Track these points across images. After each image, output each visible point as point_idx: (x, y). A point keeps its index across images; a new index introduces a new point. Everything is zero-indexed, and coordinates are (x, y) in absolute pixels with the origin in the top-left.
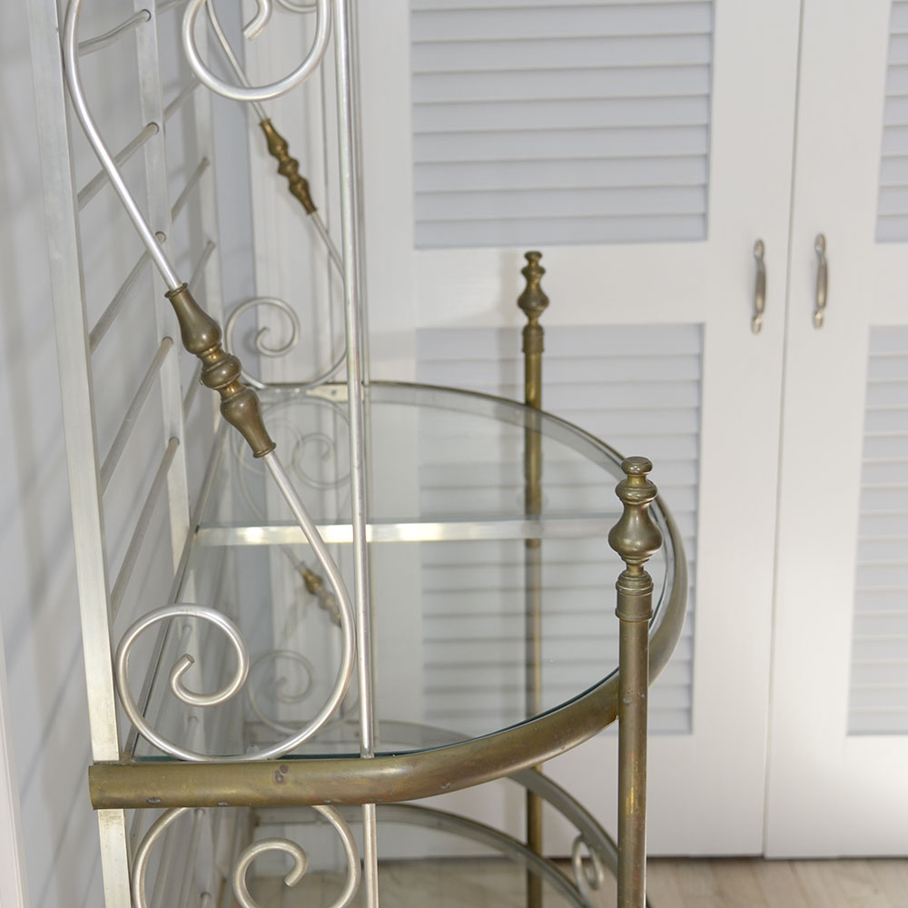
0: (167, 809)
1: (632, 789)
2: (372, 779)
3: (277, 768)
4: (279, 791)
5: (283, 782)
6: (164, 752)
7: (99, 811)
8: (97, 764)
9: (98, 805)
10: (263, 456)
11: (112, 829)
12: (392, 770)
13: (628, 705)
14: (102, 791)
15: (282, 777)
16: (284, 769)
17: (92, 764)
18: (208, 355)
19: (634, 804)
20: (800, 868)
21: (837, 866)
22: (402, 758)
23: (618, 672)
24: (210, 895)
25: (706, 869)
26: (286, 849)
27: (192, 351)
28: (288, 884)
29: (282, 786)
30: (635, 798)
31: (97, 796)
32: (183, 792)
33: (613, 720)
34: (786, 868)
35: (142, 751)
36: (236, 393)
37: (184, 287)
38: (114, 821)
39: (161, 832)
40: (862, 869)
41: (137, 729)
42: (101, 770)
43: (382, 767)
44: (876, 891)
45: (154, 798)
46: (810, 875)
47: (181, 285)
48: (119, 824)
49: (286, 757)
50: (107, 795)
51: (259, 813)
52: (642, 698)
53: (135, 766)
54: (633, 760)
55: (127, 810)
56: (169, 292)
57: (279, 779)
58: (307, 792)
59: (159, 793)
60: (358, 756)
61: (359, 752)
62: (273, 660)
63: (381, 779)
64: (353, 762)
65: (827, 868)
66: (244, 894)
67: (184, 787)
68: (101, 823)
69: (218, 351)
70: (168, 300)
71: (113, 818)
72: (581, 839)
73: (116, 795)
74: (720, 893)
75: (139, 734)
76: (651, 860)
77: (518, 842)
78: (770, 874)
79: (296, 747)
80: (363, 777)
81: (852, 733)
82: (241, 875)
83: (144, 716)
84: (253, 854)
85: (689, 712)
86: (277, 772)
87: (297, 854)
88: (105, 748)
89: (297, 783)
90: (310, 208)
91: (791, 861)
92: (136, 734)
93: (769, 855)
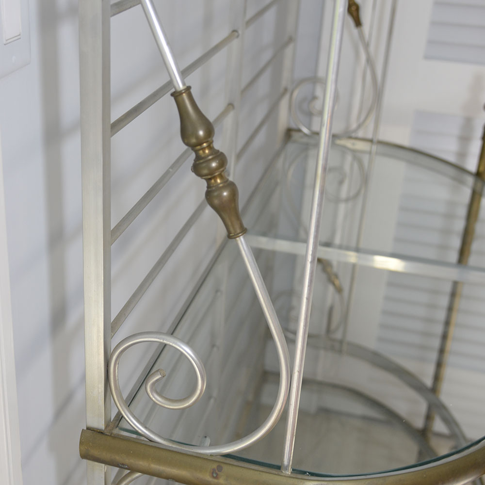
3: (214, 466)
5: (216, 478)
10: (235, 238)
11: (96, 473)
15: (217, 475)
16: (220, 469)
18: (200, 150)
27: (187, 144)
29: (216, 481)
31: (83, 452)
36: (221, 183)
37: (188, 89)
38: (98, 468)
42: (90, 435)
45: (123, 465)
47: (185, 87)
48: (101, 470)
53: (114, 437)
56: (174, 92)
57: (215, 475)
59: (127, 462)
68: (89, 467)
69: (210, 147)
70: (172, 98)
71: (97, 465)
86: (214, 469)
88: (95, 420)
89: (226, 481)
90: (358, 23)
92: (120, 417)
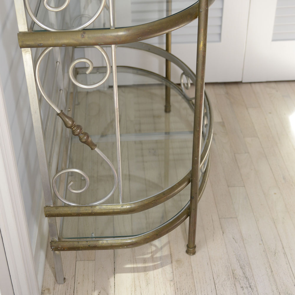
0: (46, 48)
1: (202, 42)
2: (114, 36)
3: (82, 33)
4: (83, 41)
5: (84, 37)
6: (43, 28)
7: (22, 49)
8: (20, 33)
9: (22, 47)
11: (27, 55)
12: (121, 33)
13: (201, 12)
14: (22, 42)
15: (84, 36)
16: (84, 33)
17: (18, 33)
19: (202, 47)
20: (253, 85)
21: (265, 84)
22: (124, 29)
23: (198, 2)
24: (63, 90)
25: (223, 86)
26: (86, 61)
28: (87, 73)
29: (84, 39)
30: (203, 45)
31: (21, 44)
32: (50, 42)
33: (196, 18)
34: (249, 85)
35: (36, 28)
38: (28, 53)
39: (44, 56)
40: (273, 85)
41: (34, 21)
42: (22, 35)
43: (117, 32)
44: (277, 91)
45: (40, 44)
46: (257, 87)
48: (29, 53)
49: (84, 30)
50: (24, 43)
51: (78, 70)
52: (206, 9)
53: (33, 33)
54: (202, 31)
55: (31, 48)
57: (83, 36)
58: (92, 41)
59: (42, 42)
60: (109, 29)
61: (109, 27)
62: (81, 18)
63: (117, 37)
64: (107, 30)
65: (262, 85)
66: (72, 77)
67: (50, 39)
68: (23, 53)
71: (27, 51)
72: (183, 74)
73: (28, 43)
74: (227, 93)
75: (35, 23)
76: (206, 84)
77: (163, 77)
78: (243, 87)
79: (88, 26)
80: (111, 35)
81: (273, 40)
82: (71, 71)
83: (36, 17)
84: (75, 63)
85: (220, 34)
86: (82, 34)
87: (89, 63)
88: (23, 27)
89: (88, 38)
91: (251, 83)
93: (244, 81)
